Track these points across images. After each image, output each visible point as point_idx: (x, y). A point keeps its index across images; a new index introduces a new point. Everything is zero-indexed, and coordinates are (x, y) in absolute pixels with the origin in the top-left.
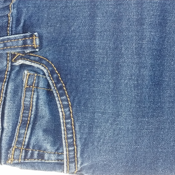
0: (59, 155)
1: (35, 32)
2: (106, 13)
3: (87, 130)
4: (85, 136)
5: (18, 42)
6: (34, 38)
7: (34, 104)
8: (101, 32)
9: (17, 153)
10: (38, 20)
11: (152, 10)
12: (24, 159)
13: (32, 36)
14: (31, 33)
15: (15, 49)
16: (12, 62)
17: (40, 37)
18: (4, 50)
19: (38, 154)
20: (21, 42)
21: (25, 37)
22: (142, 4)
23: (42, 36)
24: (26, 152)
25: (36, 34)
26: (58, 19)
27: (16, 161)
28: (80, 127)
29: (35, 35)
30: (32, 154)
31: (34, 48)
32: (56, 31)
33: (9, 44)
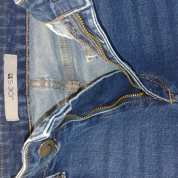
1: (63, 172)
2: (116, 159)
6: (62, 176)
8: (112, 173)
10: (66, 161)
11: (151, 162)
14: (60, 173)
21: (56, 176)
22: (143, 156)
23: (68, 174)
26: (81, 160)
29: (63, 174)
32: (79, 170)
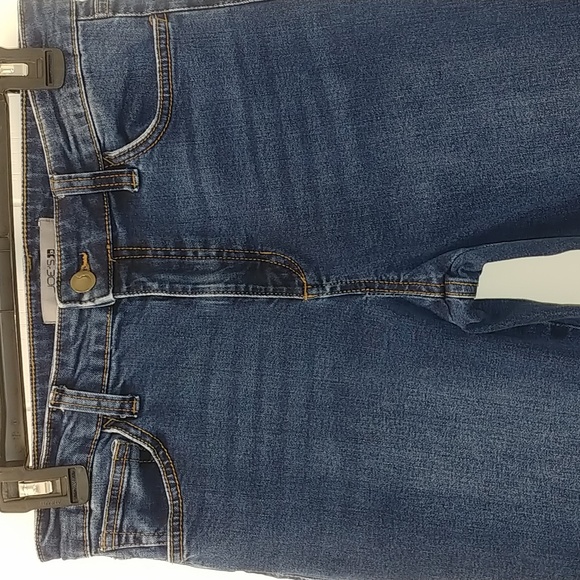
0: (159, 536)
3: (195, 512)
4: (193, 519)
5: (114, 404)
6: (134, 402)
7: (126, 480)
9: (109, 539)
12: (119, 545)
13: (132, 399)
14: (132, 396)
15: (110, 411)
16: (102, 428)
17: (141, 402)
18: (97, 410)
19: (134, 538)
20: (118, 404)
21: (124, 399)
23: (144, 401)
24: (120, 537)
25: (137, 397)
27: (109, 549)
28: (188, 508)
29: (136, 399)
30: (127, 539)
31: (132, 414)
33: (104, 404)
